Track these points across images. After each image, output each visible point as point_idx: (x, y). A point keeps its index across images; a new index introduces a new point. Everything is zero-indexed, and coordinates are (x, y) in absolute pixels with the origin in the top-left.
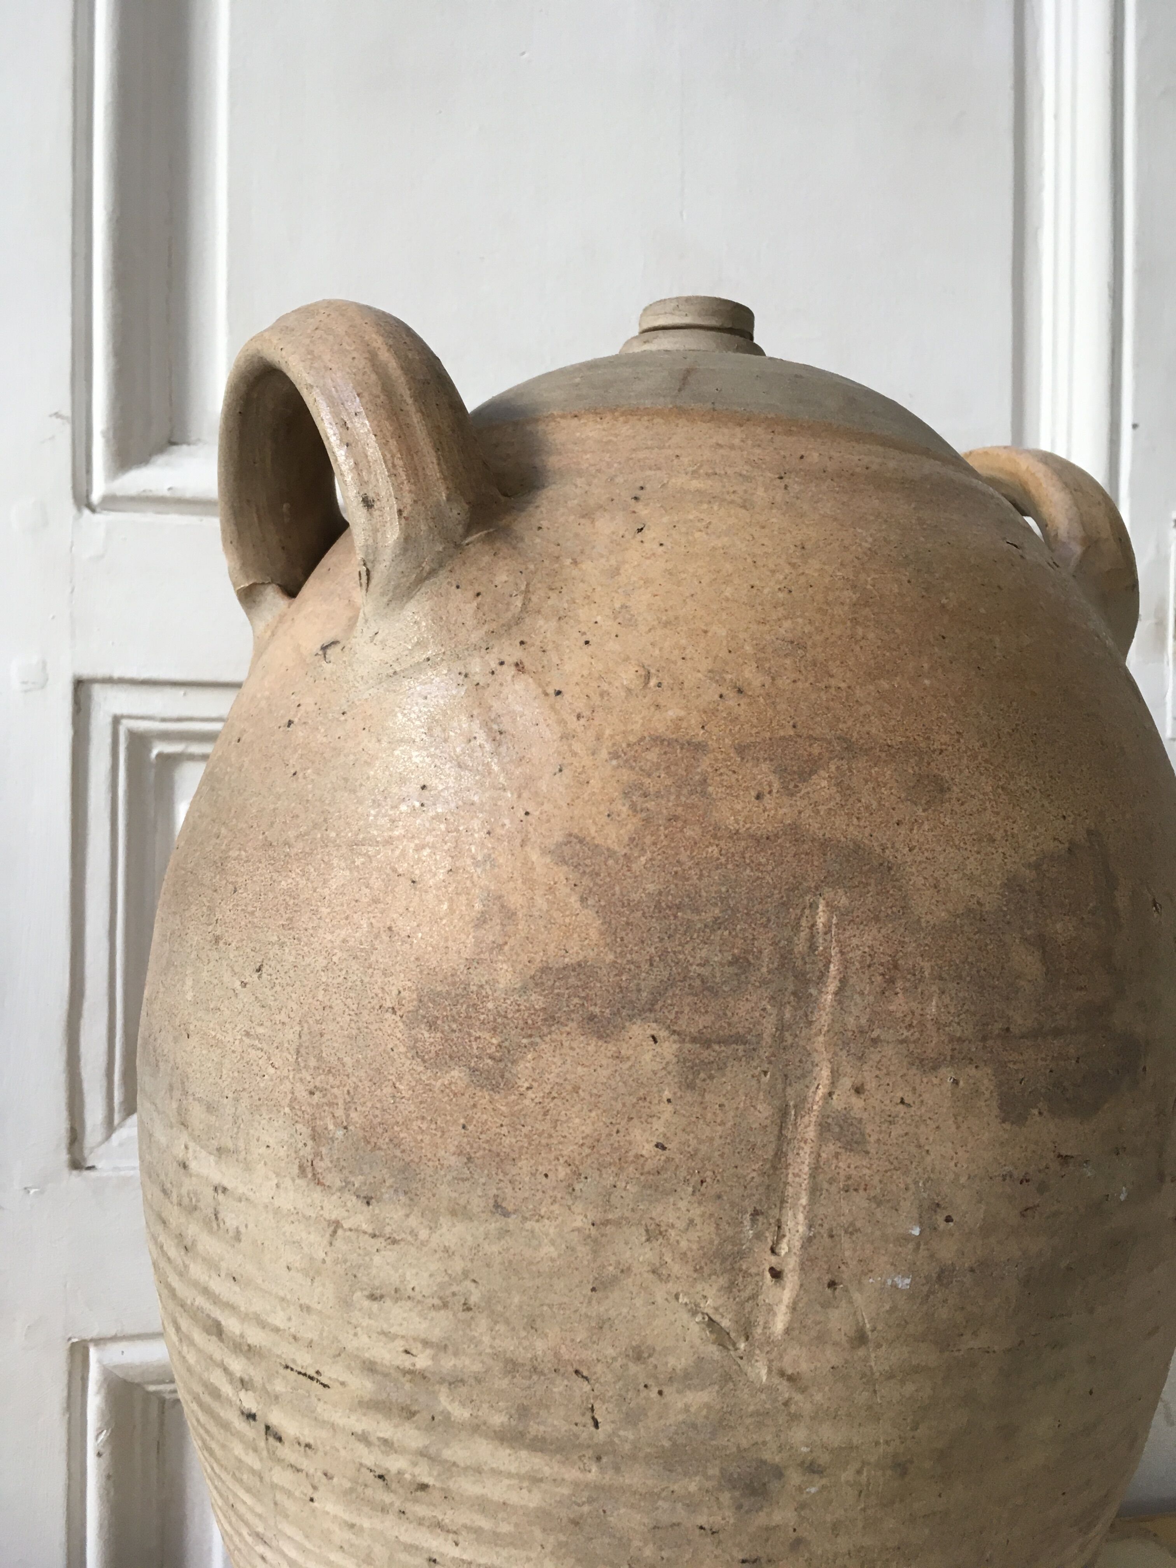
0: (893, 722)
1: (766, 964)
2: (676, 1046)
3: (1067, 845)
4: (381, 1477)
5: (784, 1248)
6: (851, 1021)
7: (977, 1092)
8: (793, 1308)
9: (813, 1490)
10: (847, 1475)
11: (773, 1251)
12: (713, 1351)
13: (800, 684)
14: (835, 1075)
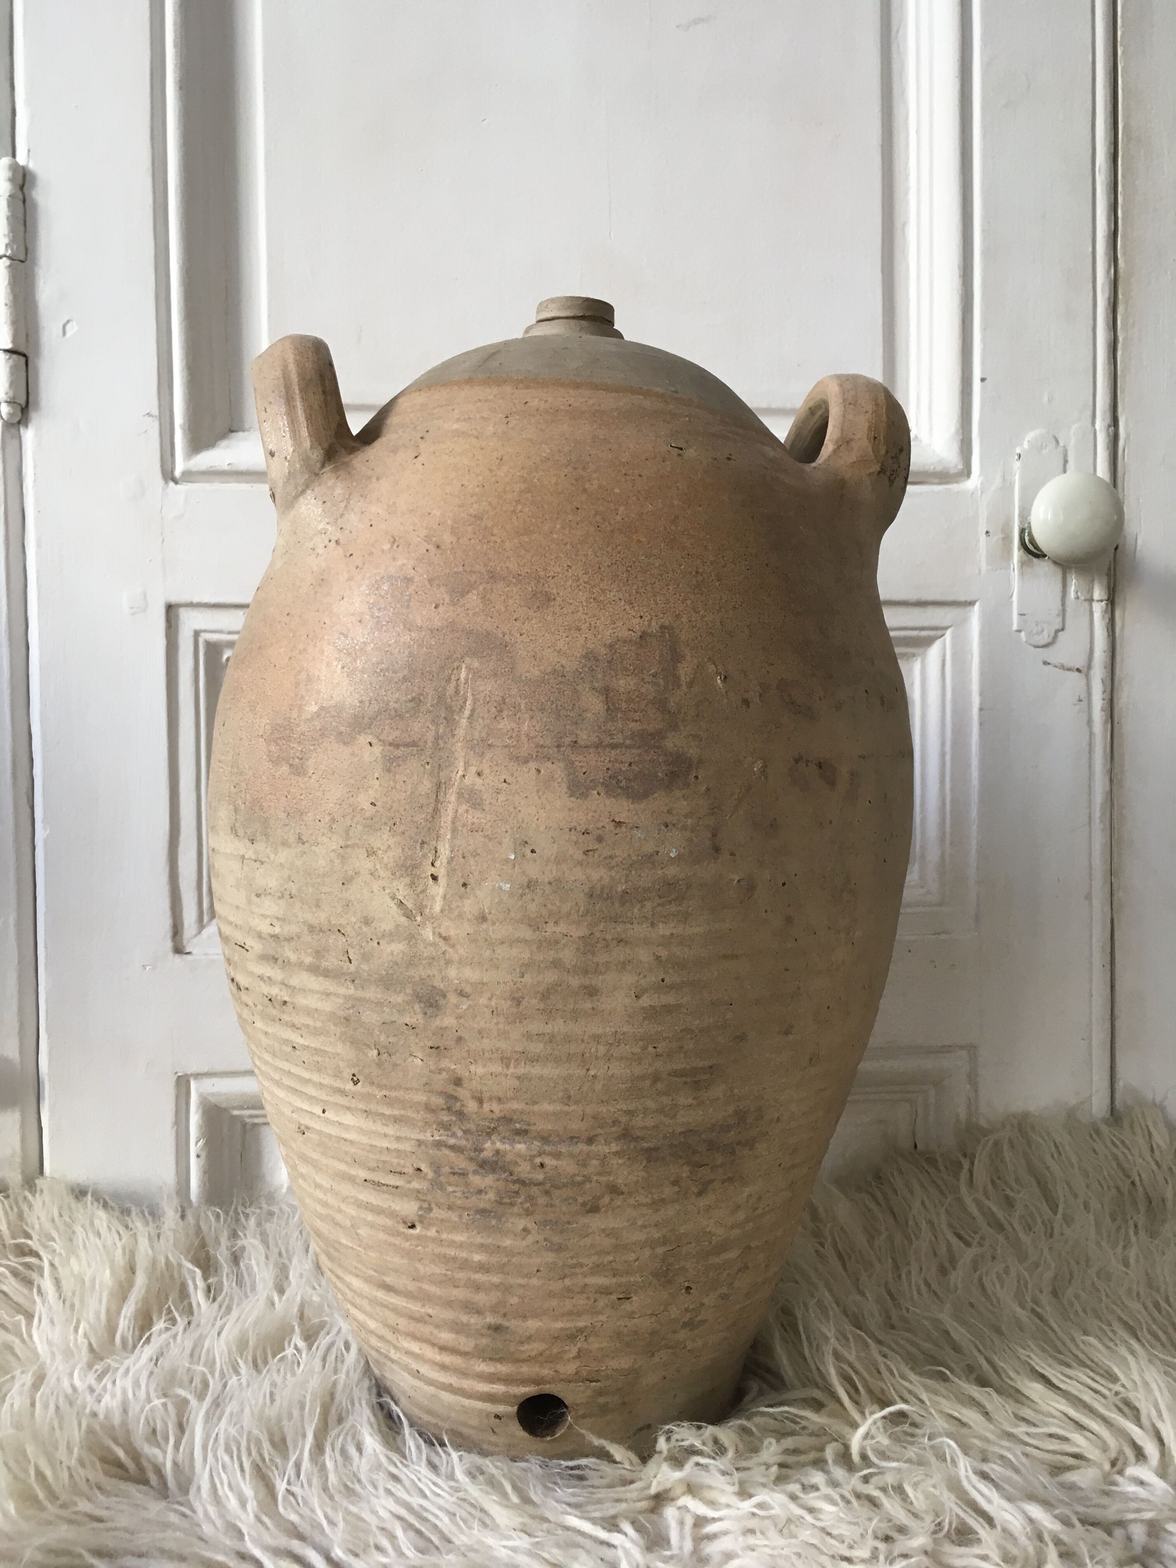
0: (525, 561)
1: (429, 702)
2: (381, 748)
3: (639, 634)
4: (270, 1000)
5: (437, 864)
6: (477, 735)
7: (553, 778)
8: (444, 897)
9: (465, 1007)
10: (483, 1001)
11: (433, 865)
12: (403, 920)
13: (473, 541)
14: (467, 765)
